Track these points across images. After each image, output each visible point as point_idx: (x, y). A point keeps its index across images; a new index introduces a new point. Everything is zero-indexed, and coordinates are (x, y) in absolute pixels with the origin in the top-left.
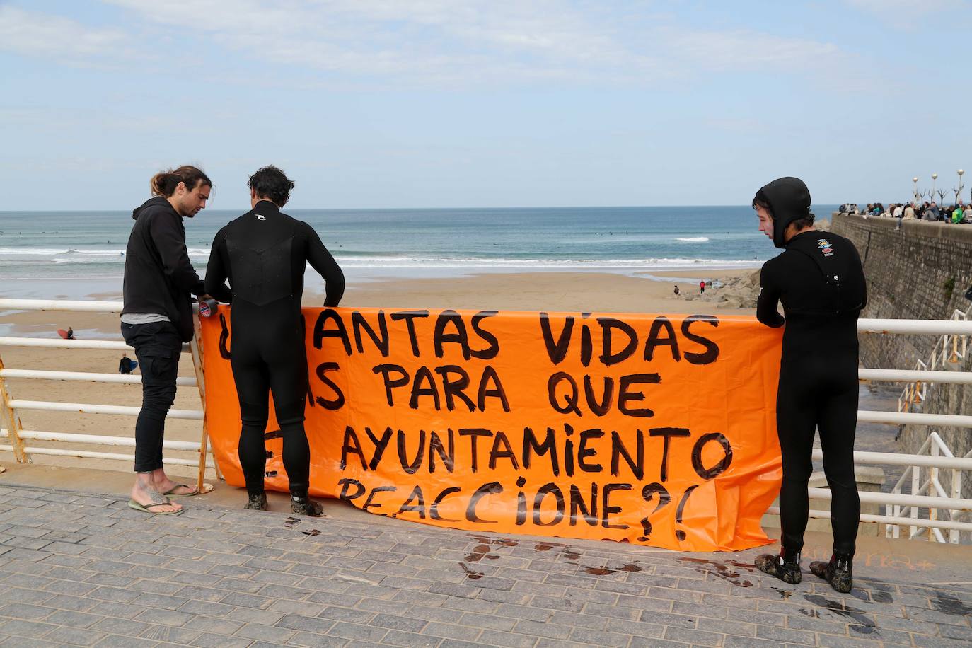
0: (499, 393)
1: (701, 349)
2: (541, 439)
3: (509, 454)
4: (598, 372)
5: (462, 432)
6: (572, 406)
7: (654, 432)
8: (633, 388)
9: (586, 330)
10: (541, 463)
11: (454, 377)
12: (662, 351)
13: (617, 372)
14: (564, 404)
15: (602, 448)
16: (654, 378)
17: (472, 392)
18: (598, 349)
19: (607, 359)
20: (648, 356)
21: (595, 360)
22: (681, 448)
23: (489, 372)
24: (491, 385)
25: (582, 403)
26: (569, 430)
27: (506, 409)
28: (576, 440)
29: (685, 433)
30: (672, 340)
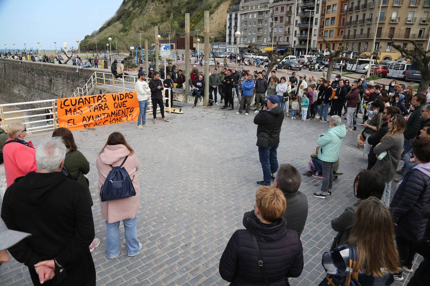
0: (107, 107)
1: (131, 96)
2: (113, 113)
3: (109, 116)
4: (120, 101)
5: (102, 114)
6: (117, 107)
7: (126, 109)
8: (124, 103)
9: (118, 96)
10: (113, 116)
11: (100, 106)
12: (127, 97)
13: (122, 101)
14: (116, 107)
15: (121, 112)
16: (126, 101)
17: (103, 108)
18: (120, 98)
19: (121, 99)
20: (126, 98)
21: (119, 100)
22: (129, 110)
23: (106, 104)
24: (106, 106)
25: (118, 107)
26: (117, 111)
27: (108, 109)
28: (118, 112)
29: (130, 108)
30: (128, 96)
